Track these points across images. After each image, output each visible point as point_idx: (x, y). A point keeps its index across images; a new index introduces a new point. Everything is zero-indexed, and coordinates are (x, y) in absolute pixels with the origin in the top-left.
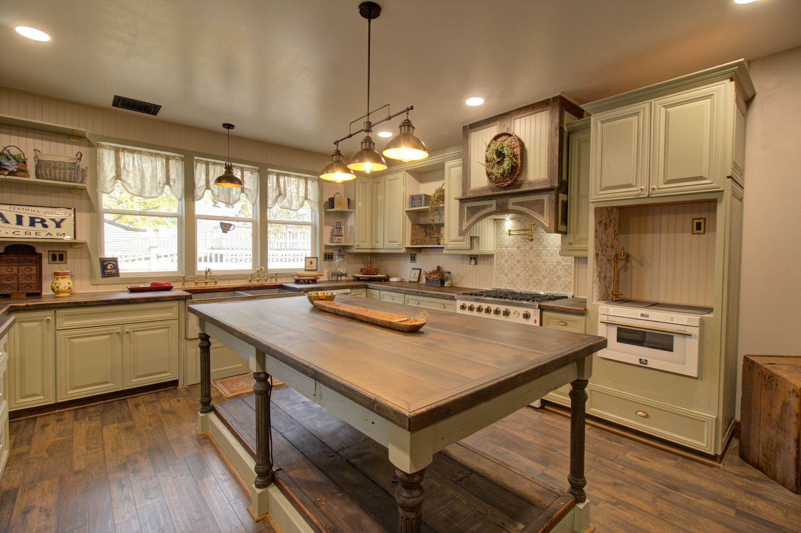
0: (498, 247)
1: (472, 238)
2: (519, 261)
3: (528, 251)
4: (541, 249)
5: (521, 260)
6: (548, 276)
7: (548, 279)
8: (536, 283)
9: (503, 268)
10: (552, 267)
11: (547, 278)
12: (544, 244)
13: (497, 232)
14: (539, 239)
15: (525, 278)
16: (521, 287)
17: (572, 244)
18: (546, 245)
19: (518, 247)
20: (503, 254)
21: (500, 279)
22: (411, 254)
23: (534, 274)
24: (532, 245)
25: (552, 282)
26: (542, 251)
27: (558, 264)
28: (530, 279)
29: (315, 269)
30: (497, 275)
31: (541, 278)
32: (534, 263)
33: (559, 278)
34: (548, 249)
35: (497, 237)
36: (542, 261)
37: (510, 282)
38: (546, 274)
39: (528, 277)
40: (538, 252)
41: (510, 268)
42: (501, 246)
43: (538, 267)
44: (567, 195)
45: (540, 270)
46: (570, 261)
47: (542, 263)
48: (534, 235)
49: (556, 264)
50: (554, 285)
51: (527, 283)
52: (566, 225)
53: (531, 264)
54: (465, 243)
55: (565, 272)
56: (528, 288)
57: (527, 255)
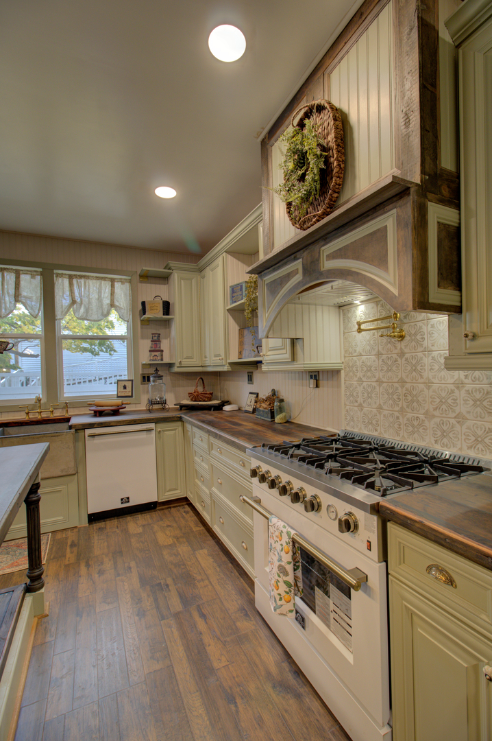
0: (347, 355)
1: (293, 342)
2: (380, 382)
3: (396, 361)
4: (420, 355)
5: (385, 380)
6: (437, 413)
7: (437, 420)
8: (413, 426)
9: (355, 394)
10: (443, 394)
11: (434, 416)
12: (425, 343)
13: (345, 328)
14: (416, 334)
15: (392, 415)
16: (385, 432)
17: (474, 337)
18: (430, 345)
19: (379, 354)
20: (354, 369)
21: (352, 414)
22: (248, 372)
23: (408, 407)
24: (403, 348)
25: (445, 428)
26: (421, 358)
27: (458, 388)
28: (400, 418)
29: (130, 394)
30: (348, 407)
31: (422, 417)
32: (408, 386)
33: (460, 419)
34: (435, 354)
35: (345, 338)
36: (422, 381)
37: (366, 421)
38: (431, 410)
39: (397, 414)
40: (414, 362)
41: (366, 395)
42: (351, 353)
43: (414, 393)
44: (459, 210)
45: (420, 399)
46: (485, 381)
47: (421, 386)
48: (405, 327)
49: (452, 387)
50: (451, 435)
51: (396, 426)
52: (459, 288)
53: (402, 387)
54: (284, 351)
55: (475, 405)
56: (398, 435)
57: (394, 368)
